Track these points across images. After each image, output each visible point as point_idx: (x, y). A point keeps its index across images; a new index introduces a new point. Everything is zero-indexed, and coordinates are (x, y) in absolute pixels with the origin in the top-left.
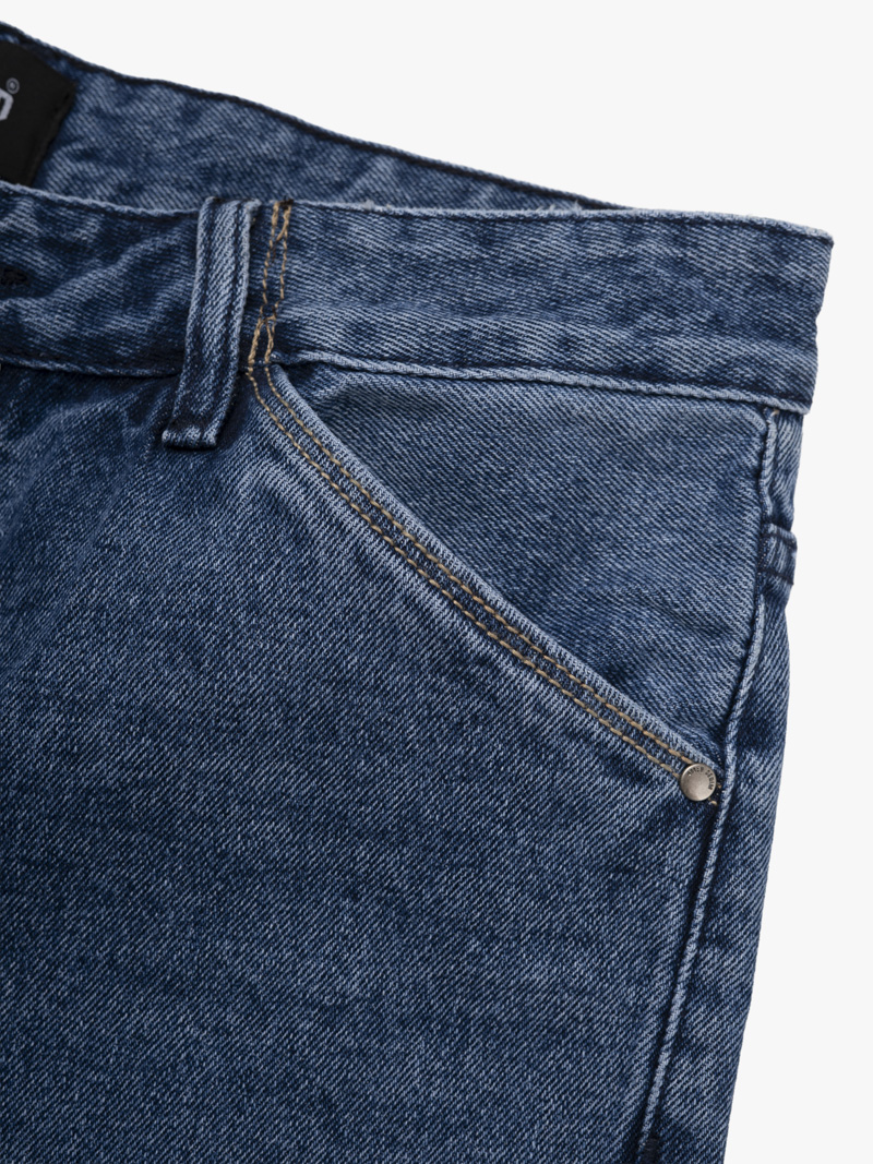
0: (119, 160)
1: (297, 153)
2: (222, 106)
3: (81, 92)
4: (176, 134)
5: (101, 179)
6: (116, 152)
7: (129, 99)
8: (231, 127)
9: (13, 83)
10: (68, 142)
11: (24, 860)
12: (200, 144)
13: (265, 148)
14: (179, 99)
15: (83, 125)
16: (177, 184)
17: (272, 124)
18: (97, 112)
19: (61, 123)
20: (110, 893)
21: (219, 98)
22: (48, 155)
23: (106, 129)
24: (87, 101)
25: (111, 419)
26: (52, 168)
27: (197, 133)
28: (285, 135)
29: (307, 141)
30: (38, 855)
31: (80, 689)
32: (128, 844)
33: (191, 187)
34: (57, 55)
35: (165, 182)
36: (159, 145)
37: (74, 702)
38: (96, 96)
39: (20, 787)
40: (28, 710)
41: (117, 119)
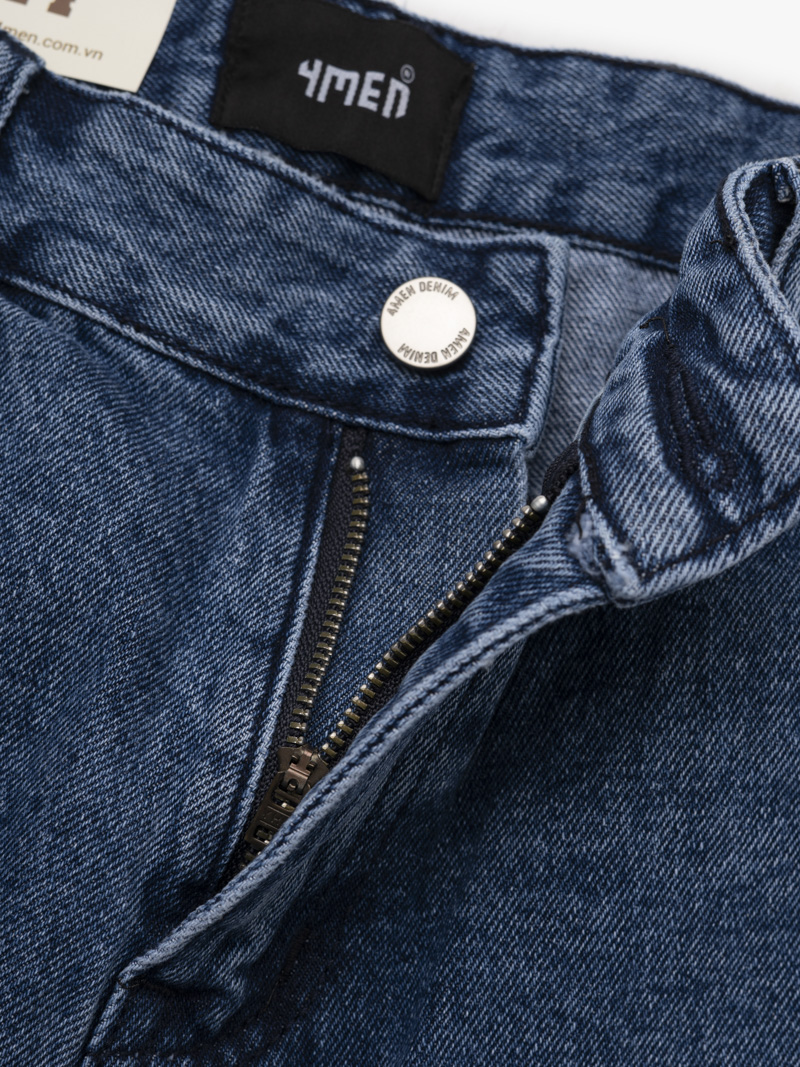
0: (545, 154)
1: (749, 128)
2: (660, 78)
3: (477, 73)
4: (610, 115)
5: (531, 179)
6: (539, 144)
7: (537, 78)
8: (676, 102)
9: (407, 71)
10: (478, 136)
11: (656, 989)
12: (642, 125)
13: (718, 125)
14: (603, 73)
15: (490, 112)
16: (626, 176)
17: (719, 95)
18: (504, 96)
19: (462, 115)
20: (751, 1011)
21: (651, 68)
22: (456, 154)
23: (520, 116)
24: (491, 84)
26: (466, 169)
27: (636, 113)
28: (734, 107)
29: (755, 111)
30: (670, 980)
31: (698, 776)
32: (766, 946)
33: (643, 180)
34: (439, 31)
35: (611, 176)
36: (593, 131)
37: (693, 793)
38: (497, 76)
39: (644, 902)
40: (640, 811)
41: (530, 103)
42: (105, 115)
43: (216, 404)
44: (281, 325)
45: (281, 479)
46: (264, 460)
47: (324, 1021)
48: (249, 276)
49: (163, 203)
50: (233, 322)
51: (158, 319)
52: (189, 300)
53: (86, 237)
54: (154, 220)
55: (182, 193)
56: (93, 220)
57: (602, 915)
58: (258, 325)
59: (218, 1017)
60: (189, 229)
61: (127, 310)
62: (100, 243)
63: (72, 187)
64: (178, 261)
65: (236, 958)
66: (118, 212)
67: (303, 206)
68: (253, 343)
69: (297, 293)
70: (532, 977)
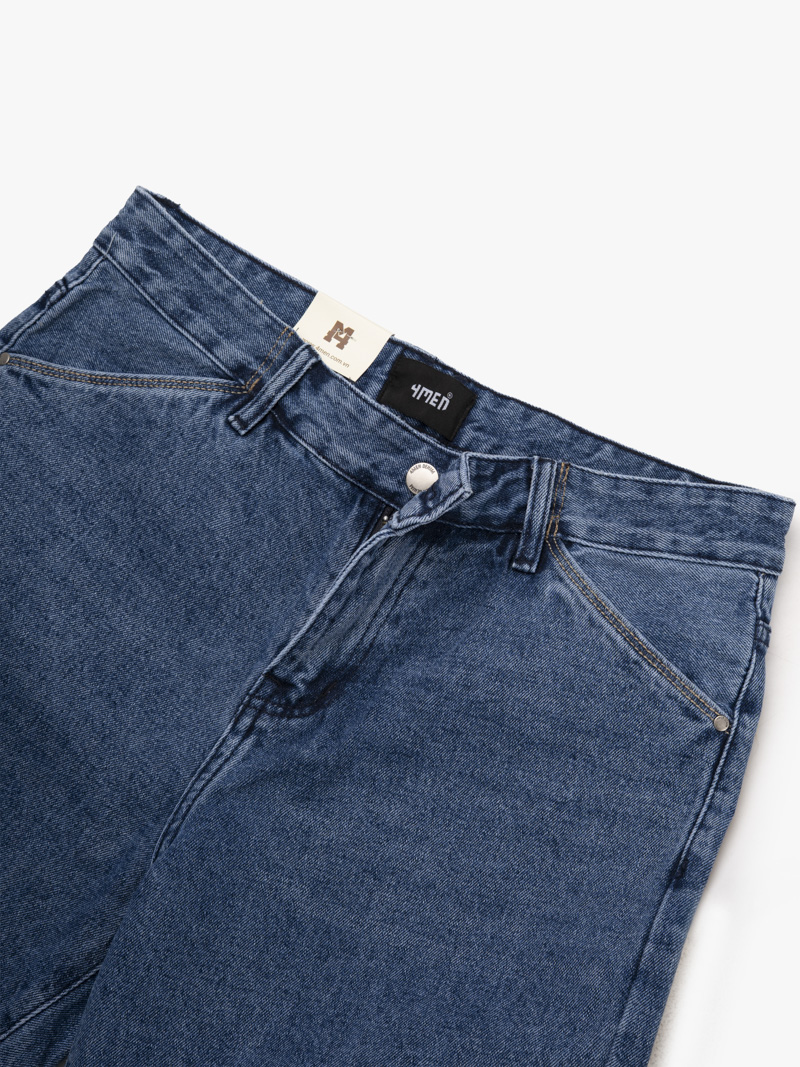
0: (493, 433)
1: (572, 439)
2: (541, 415)
3: (478, 398)
4: (520, 425)
5: (486, 441)
6: (493, 429)
7: (499, 405)
8: (545, 425)
9: (450, 395)
10: (472, 422)
11: (443, 728)
12: (530, 431)
13: (558, 436)
14: (522, 409)
15: (478, 414)
16: (519, 448)
17: (562, 425)
18: (485, 409)
19: (469, 412)
20: (475, 747)
21: (539, 411)
22: (462, 426)
23: (489, 417)
24: (481, 404)
25: (489, 552)
26: (464, 433)
27: (528, 426)
28: (567, 430)
29: (576, 433)
30: (449, 726)
31: (473, 660)
32: (485, 726)
33: (524, 450)
34: (469, 380)
35: (514, 447)
36: (512, 429)
37: (471, 665)
38: (485, 401)
39: (445, 698)
40: (452, 667)
41: (494, 413)
42: (332, 382)
43: (344, 488)
44: (374, 466)
45: (358, 519)
46: (355, 512)
47: (330, 710)
48: (366, 447)
49: (343, 417)
50: (356, 461)
51: (331, 456)
52: (342, 451)
53: (314, 423)
54: (339, 422)
55: (350, 414)
56: (319, 418)
57: (430, 698)
58: (365, 464)
59: (294, 696)
60: (349, 428)
61: (321, 451)
62: (318, 426)
63: (315, 404)
64: (343, 437)
65: (301, 675)
66: (328, 417)
67: (391, 426)
68: (361, 470)
69: (382, 456)
70: (403, 714)
